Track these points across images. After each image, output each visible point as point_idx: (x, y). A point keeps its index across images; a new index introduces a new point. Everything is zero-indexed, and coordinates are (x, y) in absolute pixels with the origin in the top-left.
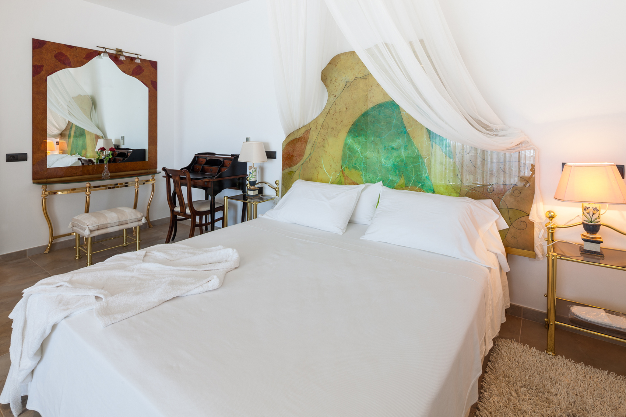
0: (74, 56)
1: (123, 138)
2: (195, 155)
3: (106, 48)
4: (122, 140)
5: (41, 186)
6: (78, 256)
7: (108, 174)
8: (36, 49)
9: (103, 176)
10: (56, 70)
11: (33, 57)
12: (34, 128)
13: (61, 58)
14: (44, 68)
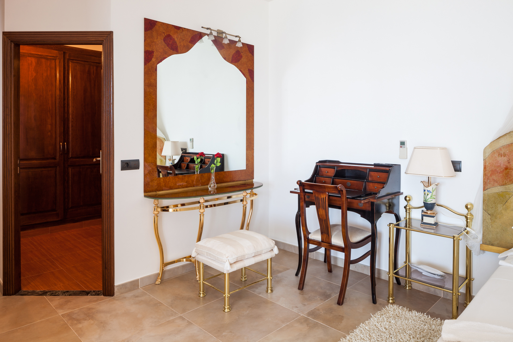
0: (181, 40)
1: (192, 140)
2: (316, 163)
3: (211, 30)
4: (192, 143)
5: (152, 200)
6: (202, 294)
7: (215, 186)
8: (148, 31)
9: (209, 188)
10: (165, 56)
11: (145, 40)
12: (145, 128)
13: (170, 41)
14: (155, 54)
